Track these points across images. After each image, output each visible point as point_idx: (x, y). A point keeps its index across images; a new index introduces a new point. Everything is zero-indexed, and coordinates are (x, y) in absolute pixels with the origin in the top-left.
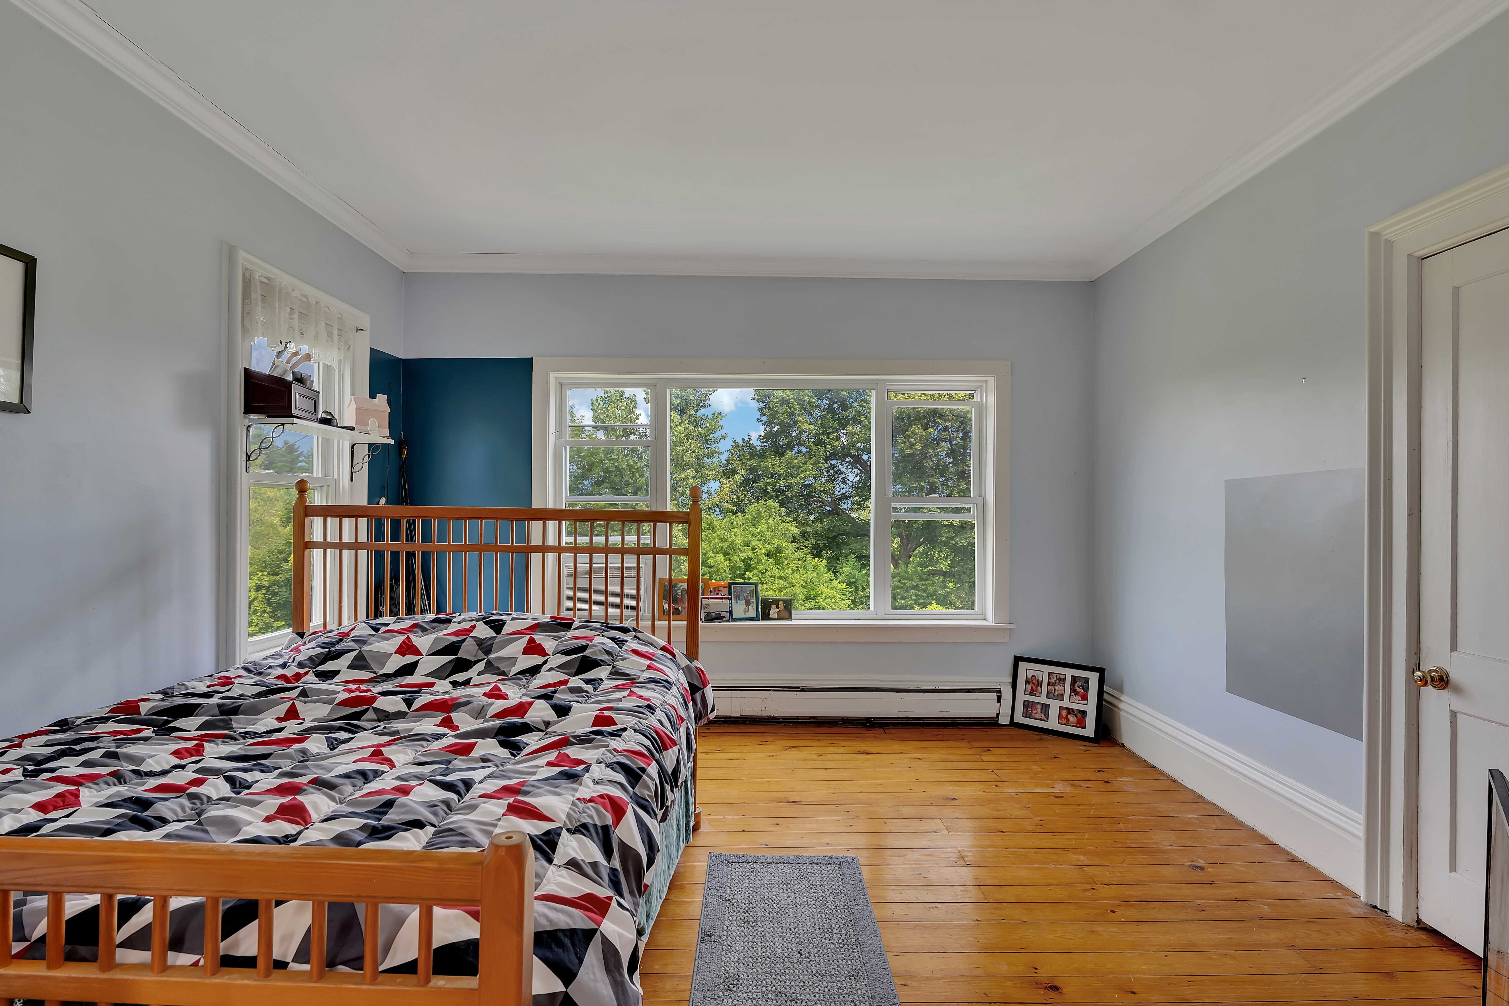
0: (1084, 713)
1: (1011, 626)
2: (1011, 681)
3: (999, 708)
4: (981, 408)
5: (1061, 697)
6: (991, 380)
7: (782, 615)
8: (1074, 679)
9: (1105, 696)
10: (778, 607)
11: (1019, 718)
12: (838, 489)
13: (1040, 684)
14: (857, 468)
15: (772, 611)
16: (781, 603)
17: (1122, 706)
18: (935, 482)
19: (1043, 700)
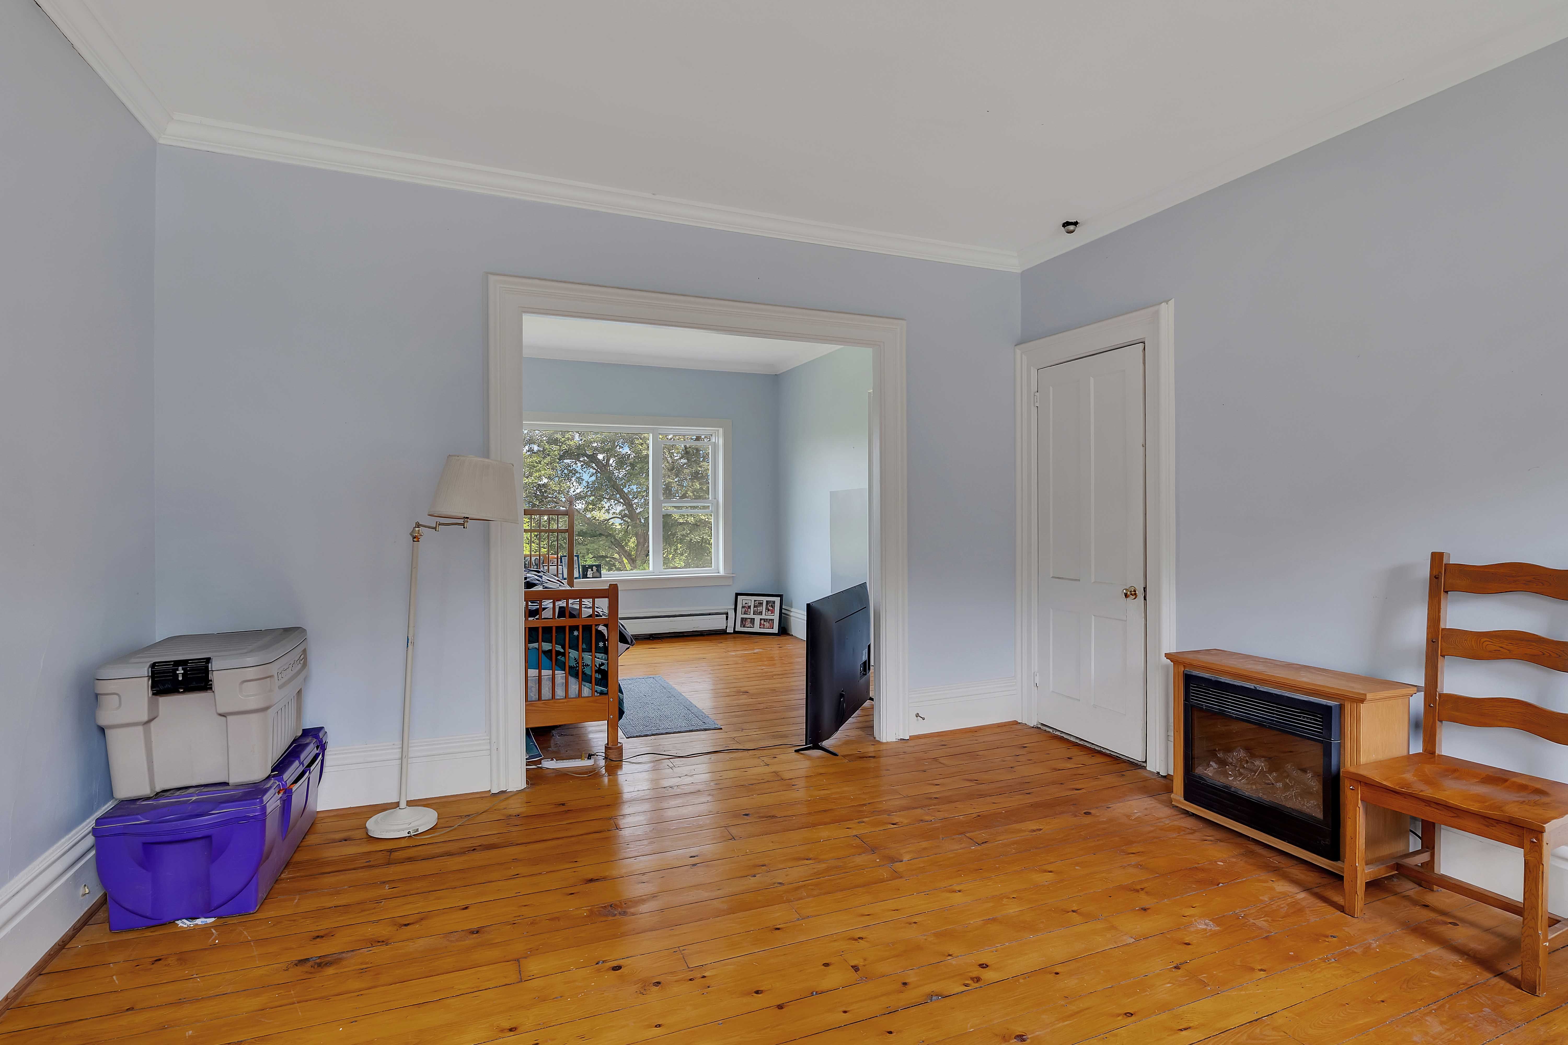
0: (772, 620)
1: (734, 575)
2: (734, 607)
3: (727, 623)
4: (715, 446)
5: (761, 613)
6: (721, 430)
7: (595, 575)
8: (768, 602)
9: (783, 611)
10: (592, 570)
11: (738, 629)
12: (572, 490)
13: (749, 607)
14: (592, 467)
15: (588, 573)
16: (594, 567)
17: (792, 614)
18: (671, 482)
19: (752, 616)
